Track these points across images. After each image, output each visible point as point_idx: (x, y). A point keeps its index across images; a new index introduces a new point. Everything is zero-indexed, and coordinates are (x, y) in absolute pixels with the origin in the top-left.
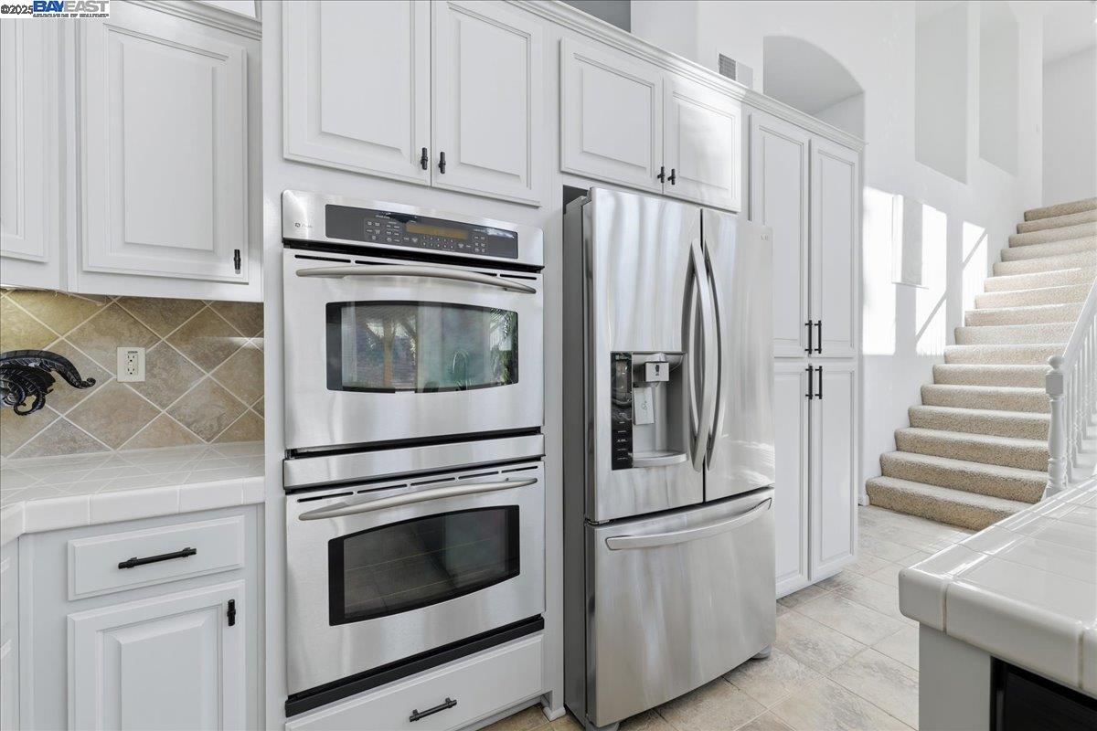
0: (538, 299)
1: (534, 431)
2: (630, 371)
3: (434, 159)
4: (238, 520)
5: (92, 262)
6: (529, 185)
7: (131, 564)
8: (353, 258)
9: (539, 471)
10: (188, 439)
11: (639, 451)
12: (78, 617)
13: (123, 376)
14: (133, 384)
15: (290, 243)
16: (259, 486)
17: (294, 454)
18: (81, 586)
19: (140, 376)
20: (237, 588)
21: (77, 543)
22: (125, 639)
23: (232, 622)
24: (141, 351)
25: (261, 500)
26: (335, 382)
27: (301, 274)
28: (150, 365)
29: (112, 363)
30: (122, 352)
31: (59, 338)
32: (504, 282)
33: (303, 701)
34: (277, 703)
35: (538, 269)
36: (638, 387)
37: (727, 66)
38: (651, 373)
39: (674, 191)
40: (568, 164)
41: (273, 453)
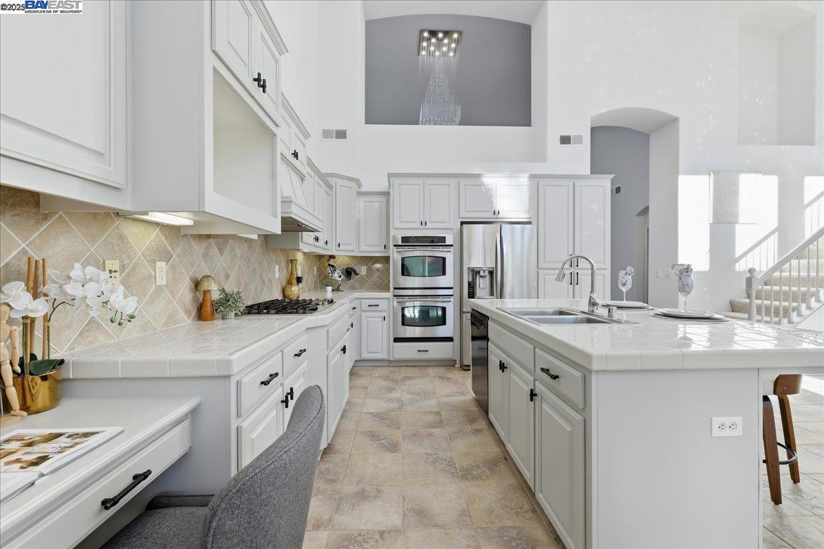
0: (452, 254)
1: (452, 288)
2: (475, 273)
3: (423, 223)
4: (385, 301)
5: (361, 250)
7: (370, 306)
8: (406, 247)
9: (452, 299)
10: (374, 288)
11: (478, 292)
12: (363, 314)
13: (362, 273)
14: (364, 275)
15: (395, 246)
16: (389, 295)
17: (395, 288)
18: (363, 309)
19: (365, 273)
20: (385, 314)
21: (365, 301)
22: (369, 320)
23: (384, 321)
24: (366, 267)
25: (389, 297)
26: (403, 274)
27: (396, 252)
28: (367, 270)
29: (361, 270)
30: (362, 266)
31: (352, 265)
32: (442, 250)
33: (397, 340)
34: (392, 339)
35: (452, 246)
36: (478, 277)
37: (565, 140)
38: (482, 273)
39: (500, 216)
40: (462, 216)
41: (392, 288)
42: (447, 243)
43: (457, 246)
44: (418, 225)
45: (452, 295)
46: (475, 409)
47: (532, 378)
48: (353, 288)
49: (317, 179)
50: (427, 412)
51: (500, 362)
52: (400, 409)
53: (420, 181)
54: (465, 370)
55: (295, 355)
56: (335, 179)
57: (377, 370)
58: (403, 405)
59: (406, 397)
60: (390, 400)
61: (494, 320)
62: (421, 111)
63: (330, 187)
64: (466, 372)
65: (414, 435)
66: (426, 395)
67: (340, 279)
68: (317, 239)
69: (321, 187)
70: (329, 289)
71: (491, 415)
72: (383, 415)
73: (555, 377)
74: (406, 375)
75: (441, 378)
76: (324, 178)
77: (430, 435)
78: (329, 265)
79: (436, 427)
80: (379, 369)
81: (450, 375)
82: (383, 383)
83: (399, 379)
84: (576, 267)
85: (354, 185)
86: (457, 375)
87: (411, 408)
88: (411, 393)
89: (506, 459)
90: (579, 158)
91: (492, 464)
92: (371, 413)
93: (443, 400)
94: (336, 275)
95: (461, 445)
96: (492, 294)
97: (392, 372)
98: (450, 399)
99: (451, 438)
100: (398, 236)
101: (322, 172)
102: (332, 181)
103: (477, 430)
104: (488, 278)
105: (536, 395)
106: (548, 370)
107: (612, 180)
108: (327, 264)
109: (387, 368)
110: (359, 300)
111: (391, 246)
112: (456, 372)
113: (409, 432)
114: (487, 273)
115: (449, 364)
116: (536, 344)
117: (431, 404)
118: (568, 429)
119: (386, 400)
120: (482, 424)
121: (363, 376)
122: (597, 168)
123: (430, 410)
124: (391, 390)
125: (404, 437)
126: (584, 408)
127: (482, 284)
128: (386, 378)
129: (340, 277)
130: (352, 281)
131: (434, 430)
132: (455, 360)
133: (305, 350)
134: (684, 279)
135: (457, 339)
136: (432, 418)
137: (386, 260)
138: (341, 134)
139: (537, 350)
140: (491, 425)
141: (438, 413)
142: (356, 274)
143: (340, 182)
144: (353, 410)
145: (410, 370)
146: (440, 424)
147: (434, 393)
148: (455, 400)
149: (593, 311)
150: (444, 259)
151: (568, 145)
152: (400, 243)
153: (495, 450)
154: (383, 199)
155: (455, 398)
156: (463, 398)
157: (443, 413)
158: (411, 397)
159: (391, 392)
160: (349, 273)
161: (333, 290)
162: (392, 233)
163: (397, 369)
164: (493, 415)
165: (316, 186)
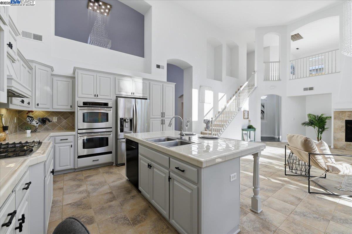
0: (111, 111)
1: (111, 128)
2: (123, 120)
3: (96, 95)
4: (72, 137)
5: (54, 107)
6: (110, 97)
7: (61, 140)
8: (86, 107)
9: (111, 133)
10: (62, 129)
11: (125, 129)
12: (56, 145)
13: (54, 121)
14: (55, 122)
15: (78, 106)
17: (79, 129)
18: (56, 142)
19: (56, 121)
20: (72, 144)
21: (56, 137)
22: (60, 147)
23: (72, 147)
24: (56, 117)
25: (75, 134)
26: (84, 121)
27: (80, 110)
28: (58, 119)
29: (53, 119)
30: (54, 117)
31: (46, 116)
32: (106, 109)
33: (79, 157)
34: (76, 157)
35: (112, 107)
36: (125, 122)
37: (158, 66)
38: (127, 121)
39: (134, 95)
40: (116, 93)
41: (76, 129)
42: (109, 106)
43: (114, 107)
44: (93, 96)
45: (112, 131)
46: (129, 185)
47: (168, 171)
48: (47, 130)
49: (22, 62)
50: (105, 194)
51: (148, 164)
52: (88, 196)
53: (95, 74)
54: (119, 166)
55: (24, 189)
56: (34, 64)
57: (67, 176)
58: (89, 193)
59: (90, 188)
60: (80, 192)
61: (142, 145)
62: (90, 37)
63: (31, 68)
64: (119, 167)
65: (101, 209)
66: (102, 184)
67: (38, 125)
68: (23, 102)
69: (25, 68)
70: (29, 131)
71: (140, 188)
72: (79, 203)
73: (183, 171)
74: (87, 175)
75: (107, 173)
76: (28, 63)
77: (110, 206)
78: (28, 116)
79: (112, 201)
80: (68, 175)
81: (111, 170)
82: (72, 183)
83: (83, 178)
84: (163, 117)
85: (49, 69)
86: (115, 170)
87: (95, 194)
88: (93, 185)
89: (150, 207)
90: (163, 74)
91: (145, 212)
92: (70, 204)
93: (112, 184)
94: (34, 123)
95: (128, 207)
96: (131, 130)
97: (77, 175)
98: (115, 184)
99: (122, 204)
100: (80, 101)
101: (26, 58)
102: (33, 65)
103: (133, 196)
104: (129, 123)
105: (171, 178)
106: (178, 168)
107: (175, 85)
108: (26, 115)
109: (73, 174)
110: (54, 137)
111: (76, 106)
112: (114, 168)
113: (98, 209)
114: (129, 121)
115: (109, 165)
116: (170, 156)
117: (106, 188)
118: (190, 191)
119: (78, 193)
120: (134, 192)
121: (58, 181)
122: (169, 79)
123: (106, 192)
124: (79, 186)
125: (95, 213)
126: (198, 182)
127: (127, 125)
128: (74, 180)
129: (37, 124)
130: (46, 126)
131: (112, 203)
132: (113, 162)
133: (30, 183)
134: (208, 124)
135: (114, 152)
136: (108, 197)
137: (72, 114)
138: (38, 38)
139: (171, 159)
140: (140, 192)
141: (111, 193)
142: (49, 121)
143: (38, 66)
144: (56, 206)
145: (88, 172)
146: (114, 198)
147: (106, 182)
148: (119, 183)
149: (182, 138)
150: (107, 114)
151: (158, 69)
152: (82, 105)
153: (143, 204)
154: (70, 80)
155: (118, 182)
156: (121, 181)
157: (114, 192)
158: (93, 187)
159: (80, 188)
160: (44, 121)
161: (31, 132)
162: (77, 99)
163: (79, 173)
164: (141, 187)
165: (22, 67)
